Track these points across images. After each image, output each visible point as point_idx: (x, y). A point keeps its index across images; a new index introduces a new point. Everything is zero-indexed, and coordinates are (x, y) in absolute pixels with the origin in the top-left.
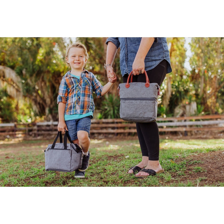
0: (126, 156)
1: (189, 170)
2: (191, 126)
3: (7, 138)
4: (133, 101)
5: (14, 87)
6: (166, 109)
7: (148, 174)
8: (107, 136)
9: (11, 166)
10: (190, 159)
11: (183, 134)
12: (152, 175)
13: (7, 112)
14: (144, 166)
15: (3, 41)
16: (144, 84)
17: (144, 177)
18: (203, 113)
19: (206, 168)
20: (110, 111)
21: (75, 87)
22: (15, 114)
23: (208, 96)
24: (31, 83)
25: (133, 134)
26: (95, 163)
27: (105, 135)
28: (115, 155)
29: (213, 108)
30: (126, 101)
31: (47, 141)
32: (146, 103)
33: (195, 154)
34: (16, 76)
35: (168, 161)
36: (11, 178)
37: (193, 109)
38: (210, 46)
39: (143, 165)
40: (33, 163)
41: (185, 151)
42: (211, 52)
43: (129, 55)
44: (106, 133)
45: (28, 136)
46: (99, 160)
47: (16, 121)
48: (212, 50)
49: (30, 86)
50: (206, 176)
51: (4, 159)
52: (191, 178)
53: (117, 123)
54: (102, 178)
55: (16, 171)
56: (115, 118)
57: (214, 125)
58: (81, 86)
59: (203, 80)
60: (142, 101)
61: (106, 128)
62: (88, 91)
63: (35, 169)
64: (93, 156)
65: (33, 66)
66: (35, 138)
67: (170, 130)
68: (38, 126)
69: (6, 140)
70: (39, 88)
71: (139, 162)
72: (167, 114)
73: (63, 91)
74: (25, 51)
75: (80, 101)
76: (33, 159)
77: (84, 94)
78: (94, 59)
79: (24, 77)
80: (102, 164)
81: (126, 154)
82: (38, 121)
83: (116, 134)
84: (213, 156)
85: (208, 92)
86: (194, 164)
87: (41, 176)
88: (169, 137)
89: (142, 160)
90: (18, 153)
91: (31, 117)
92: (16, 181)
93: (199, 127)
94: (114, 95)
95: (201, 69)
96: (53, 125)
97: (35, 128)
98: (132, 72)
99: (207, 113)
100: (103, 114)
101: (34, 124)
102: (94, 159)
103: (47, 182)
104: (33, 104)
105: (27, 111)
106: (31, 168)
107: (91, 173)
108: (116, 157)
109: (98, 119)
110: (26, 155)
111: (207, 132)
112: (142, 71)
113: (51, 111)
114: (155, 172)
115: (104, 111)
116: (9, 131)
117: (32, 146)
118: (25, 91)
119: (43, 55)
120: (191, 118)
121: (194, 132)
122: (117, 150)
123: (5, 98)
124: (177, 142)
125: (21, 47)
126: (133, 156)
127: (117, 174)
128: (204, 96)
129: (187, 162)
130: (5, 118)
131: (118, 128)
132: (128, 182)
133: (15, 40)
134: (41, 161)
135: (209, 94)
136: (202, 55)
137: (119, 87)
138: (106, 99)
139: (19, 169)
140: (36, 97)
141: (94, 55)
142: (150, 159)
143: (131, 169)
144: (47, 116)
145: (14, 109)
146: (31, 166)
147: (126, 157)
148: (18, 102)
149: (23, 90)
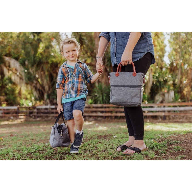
0: (114, 135)
1: (170, 148)
2: (169, 111)
3: (11, 119)
4: (122, 88)
5: (18, 75)
6: (148, 96)
7: (134, 152)
8: (96, 119)
9: (15, 143)
10: (170, 139)
11: (162, 118)
12: (138, 153)
13: (12, 97)
14: (131, 145)
15: (9, 37)
16: (131, 73)
17: (131, 154)
18: (180, 100)
19: (184, 147)
20: (99, 97)
21: (70, 75)
22: (18, 99)
23: (184, 86)
24: (32, 73)
25: (119, 117)
26: (87, 141)
27: (95, 118)
28: (104, 134)
29: (188, 96)
30: (116, 88)
31: (45, 122)
32: (133, 90)
33: (175, 135)
34: (20, 66)
35: (151, 140)
36: (15, 153)
37: (171, 96)
38: (187, 42)
39: (129, 144)
40: (34, 140)
41: (165, 132)
42: (187, 48)
43: (118, 47)
44: (96, 116)
45: (29, 118)
46: (91, 139)
47: (19, 104)
48: (188, 46)
49: (31, 75)
50: (185, 155)
51: (9, 137)
52: (172, 156)
53: (105, 107)
54: (94, 155)
55: (19, 147)
56: (103, 103)
57: (189, 111)
58: (75, 75)
59: (180, 72)
60: (130, 88)
61: (96, 112)
62: (81, 79)
63: (36, 145)
64: (85, 135)
65: (34, 57)
66: (35, 120)
67: (151, 114)
68: (38, 109)
69: (11, 120)
70: (39, 77)
71: (126, 141)
72: (149, 101)
73: (60, 79)
74: (28, 45)
75: (74, 87)
76: (34, 137)
77: (78, 81)
78: (87, 53)
79: (26, 67)
80: (93, 143)
81: (114, 134)
82: (38, 105)
83: (104, 117)
84: (190, 137)
85: (185, 82)
86: (174, 144)
87: (41, 152)
88: (150, 121)
89: (129, 140)
90: (20, 132)
91: (31, 101)
92: (20, 155)
93: (176, 112)
94: (103, 83)
95: (179, 62)
96: (50, 108)
97: (35, 110)
98: (121, 63)
99: (183, 100)
100: (93, 100)
101: (34, 107)
102: (86, 138)
103: (46, 157)
104: (34, 90)
105: (29, 96)
106: (32, 145)
107: (85, 150)
108: (105, 136)
109: (89, 104)
110: (27, 133)
111: (183, 117)
112: (130, 62)
113: (49, 96)
114: (140, 150)
115: (94, 97)
116: (13, 113)
117: (32, 126)
118: (27, 79)
119: (42, 49)
120: (169, 104)
121: (172, 117)
122: (106, 130)
123: (10, 85)
124: (157, 125)
125: (24, 42)
126: (120, 136)
127: (107, 151)
128: (181, 86)
129: (168, 142)
130: (9, 102)
131: (106, 112)
132: (116, 158)
133: (19, 36)
134: (41, 139)
135: (185, 84)
136: (179, 50)
137: (110, 76)
138: (96, 87)
139: (22, 145)
140: (36, 84)
141: (86, 49)
142: (136, 139)
143: (119, 147)
144: (46, 101)
145: (17, 95)
146: (32, 143)
147: (114, 137)
148: (21, 89)
149: (25, 78)
